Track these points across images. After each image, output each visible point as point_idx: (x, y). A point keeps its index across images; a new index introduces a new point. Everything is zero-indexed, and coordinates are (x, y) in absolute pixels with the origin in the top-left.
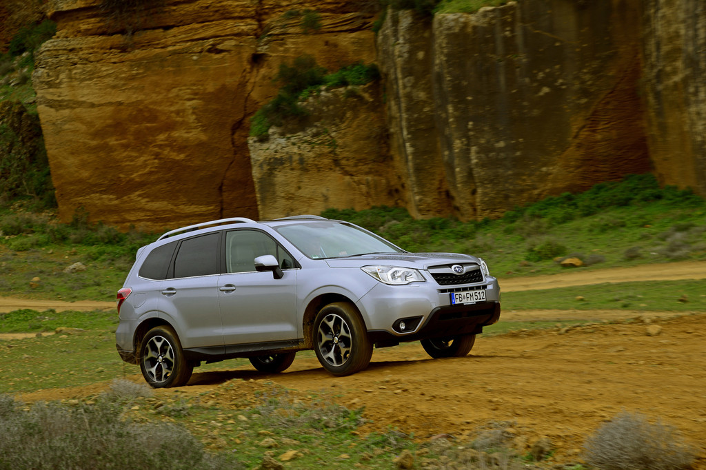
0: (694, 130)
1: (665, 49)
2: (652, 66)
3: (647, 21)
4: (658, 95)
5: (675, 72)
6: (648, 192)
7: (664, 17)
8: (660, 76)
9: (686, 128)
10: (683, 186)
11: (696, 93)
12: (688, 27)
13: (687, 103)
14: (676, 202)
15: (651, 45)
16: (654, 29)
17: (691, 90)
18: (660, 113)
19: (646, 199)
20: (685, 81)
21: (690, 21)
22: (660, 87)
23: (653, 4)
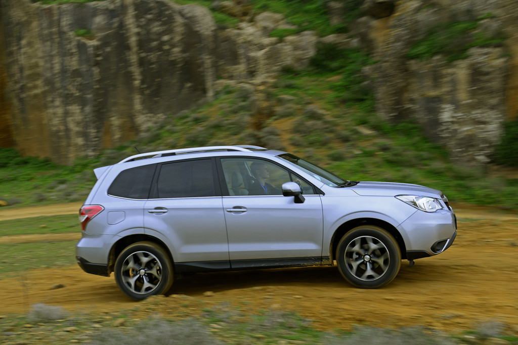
0: (51, 124)
1: (27, 73)
2: (16, 82)
3: (11, 54)
4: (21, 100)
5: (35, 87)
6: (19, 159)
7: (25, 53)
8: (23, 89)
9: (45, 122)
10: (42, 157)
11: (52, 101)
12: (46, 62)
13: (46, 107)
14: (40, 166)
15: (15, 69)
16: (17, 59)
17: (49, 99)
18: (22, 111)
19: (18, 164)
20: (45, 94)
21: (47, 58)
22: (24, 95)
23: (15, 44)
